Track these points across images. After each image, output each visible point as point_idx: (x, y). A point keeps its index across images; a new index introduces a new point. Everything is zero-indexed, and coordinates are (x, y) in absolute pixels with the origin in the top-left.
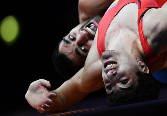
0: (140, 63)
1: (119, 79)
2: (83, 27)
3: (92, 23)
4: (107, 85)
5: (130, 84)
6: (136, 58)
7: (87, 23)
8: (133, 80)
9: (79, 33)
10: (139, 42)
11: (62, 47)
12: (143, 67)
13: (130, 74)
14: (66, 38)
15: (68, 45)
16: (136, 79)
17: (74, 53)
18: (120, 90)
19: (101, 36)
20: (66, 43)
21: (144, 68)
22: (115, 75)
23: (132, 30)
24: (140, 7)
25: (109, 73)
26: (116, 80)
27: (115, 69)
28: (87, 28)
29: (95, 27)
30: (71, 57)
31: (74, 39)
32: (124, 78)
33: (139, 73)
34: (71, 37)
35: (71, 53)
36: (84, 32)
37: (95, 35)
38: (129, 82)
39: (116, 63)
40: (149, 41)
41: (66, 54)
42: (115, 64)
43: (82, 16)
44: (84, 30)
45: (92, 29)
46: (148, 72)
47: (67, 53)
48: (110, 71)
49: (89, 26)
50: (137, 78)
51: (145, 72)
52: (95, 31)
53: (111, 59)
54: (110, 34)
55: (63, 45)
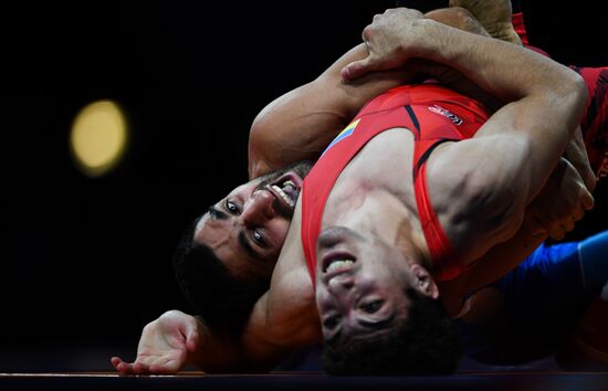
0: (416, 269)
1: (358, 300)
2: (263, 183)
3: (289, 178)
4: (326, 316)
5: (385, 313)
6: (407, 259)
7: (275, 178)
8: (394, 305)
9: (252, 196)
10: (416, 224)
11: (205, 227)
12: (422, 279)
13: (388, 289)
14: (218, 206)
15: (221, 222)
16: (403, 305)
17: (236, 241)
18: (360, 327)
19: (311, 214)
20: (215, 218)
21: (426, 285)
22: (348, 286)
23: (398, 194)
24: (418, 138)
25: (334, 282)
26: (351, 302)
27: (349, 272)
28: (275, 187)
29: (295, 188)
30: (224, 254)
31: (236, 211)
32: (371, 298)
33: (411, 292)
34: (230, 205)
35: (225, 243)
36: (265, 194)
37: (294, 207)
38: (384, 308)
39: (353, 259)
40: (443, 220)
41: (213, 246)
42: (351, 262)
43: (256, 166)
44: (267, 189)
45: (286, 193)
46: (436, 295)
47: (215, 242)
48: (337, 277)
49: (280, 185)
50: (405, 302)
51: (429, 294)
52: (294, 198)
53: (341, 249)
54: (336, 204)
55: (206, 223)
